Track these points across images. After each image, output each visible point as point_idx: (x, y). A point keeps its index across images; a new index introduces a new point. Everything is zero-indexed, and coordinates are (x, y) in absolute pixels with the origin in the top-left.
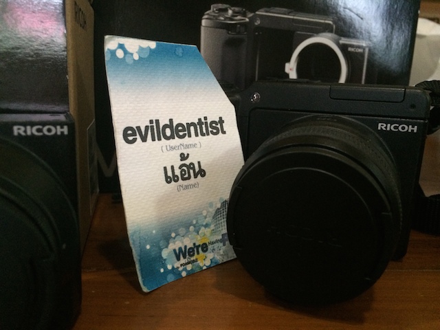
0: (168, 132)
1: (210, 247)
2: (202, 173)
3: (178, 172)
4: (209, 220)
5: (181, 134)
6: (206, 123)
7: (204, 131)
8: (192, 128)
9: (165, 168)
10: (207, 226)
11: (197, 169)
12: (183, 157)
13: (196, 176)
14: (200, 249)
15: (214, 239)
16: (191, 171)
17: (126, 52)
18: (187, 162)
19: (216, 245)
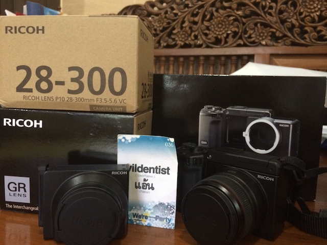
0: (140, 169)
1: (149, 218)
2: (153, 188)
3: (141, 185)
4: (151, 208)
5: (146, 171)
6: (160, 169)
7: (158, 171)
8: (152, 170)
9: (136, 183)
10: (149, 209)
11: (150, 186)
12: (145, 180)
13: (149, 189)
14: (144, 217)
15: (152, 216)
16: (148, 187)
17: (125, 140)
18: (147, 182)
19: (152, 219)
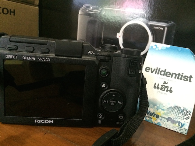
0: (163, 73)
1: (160, 118)
2: (171, 91)
3: (160, 86)
4: (165, 108)
5: (168, 75)
6: (182, 76)
7: (180, 78)
8: (174, 75)
9: (155, 84)
10: (163, 110)
11: (169, 89)
12: (165, 83)
13: (167, 91)
14: (155, 116)
15: (164, 116)
16: (166, 89)
18: (166, 85)
19: (163, 119)
